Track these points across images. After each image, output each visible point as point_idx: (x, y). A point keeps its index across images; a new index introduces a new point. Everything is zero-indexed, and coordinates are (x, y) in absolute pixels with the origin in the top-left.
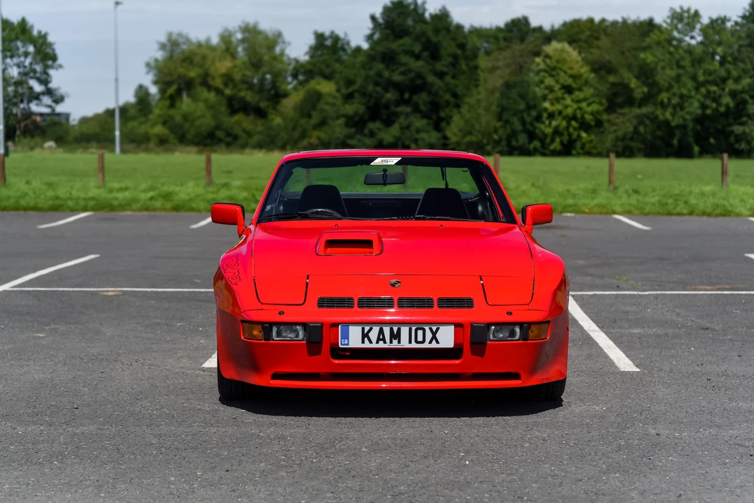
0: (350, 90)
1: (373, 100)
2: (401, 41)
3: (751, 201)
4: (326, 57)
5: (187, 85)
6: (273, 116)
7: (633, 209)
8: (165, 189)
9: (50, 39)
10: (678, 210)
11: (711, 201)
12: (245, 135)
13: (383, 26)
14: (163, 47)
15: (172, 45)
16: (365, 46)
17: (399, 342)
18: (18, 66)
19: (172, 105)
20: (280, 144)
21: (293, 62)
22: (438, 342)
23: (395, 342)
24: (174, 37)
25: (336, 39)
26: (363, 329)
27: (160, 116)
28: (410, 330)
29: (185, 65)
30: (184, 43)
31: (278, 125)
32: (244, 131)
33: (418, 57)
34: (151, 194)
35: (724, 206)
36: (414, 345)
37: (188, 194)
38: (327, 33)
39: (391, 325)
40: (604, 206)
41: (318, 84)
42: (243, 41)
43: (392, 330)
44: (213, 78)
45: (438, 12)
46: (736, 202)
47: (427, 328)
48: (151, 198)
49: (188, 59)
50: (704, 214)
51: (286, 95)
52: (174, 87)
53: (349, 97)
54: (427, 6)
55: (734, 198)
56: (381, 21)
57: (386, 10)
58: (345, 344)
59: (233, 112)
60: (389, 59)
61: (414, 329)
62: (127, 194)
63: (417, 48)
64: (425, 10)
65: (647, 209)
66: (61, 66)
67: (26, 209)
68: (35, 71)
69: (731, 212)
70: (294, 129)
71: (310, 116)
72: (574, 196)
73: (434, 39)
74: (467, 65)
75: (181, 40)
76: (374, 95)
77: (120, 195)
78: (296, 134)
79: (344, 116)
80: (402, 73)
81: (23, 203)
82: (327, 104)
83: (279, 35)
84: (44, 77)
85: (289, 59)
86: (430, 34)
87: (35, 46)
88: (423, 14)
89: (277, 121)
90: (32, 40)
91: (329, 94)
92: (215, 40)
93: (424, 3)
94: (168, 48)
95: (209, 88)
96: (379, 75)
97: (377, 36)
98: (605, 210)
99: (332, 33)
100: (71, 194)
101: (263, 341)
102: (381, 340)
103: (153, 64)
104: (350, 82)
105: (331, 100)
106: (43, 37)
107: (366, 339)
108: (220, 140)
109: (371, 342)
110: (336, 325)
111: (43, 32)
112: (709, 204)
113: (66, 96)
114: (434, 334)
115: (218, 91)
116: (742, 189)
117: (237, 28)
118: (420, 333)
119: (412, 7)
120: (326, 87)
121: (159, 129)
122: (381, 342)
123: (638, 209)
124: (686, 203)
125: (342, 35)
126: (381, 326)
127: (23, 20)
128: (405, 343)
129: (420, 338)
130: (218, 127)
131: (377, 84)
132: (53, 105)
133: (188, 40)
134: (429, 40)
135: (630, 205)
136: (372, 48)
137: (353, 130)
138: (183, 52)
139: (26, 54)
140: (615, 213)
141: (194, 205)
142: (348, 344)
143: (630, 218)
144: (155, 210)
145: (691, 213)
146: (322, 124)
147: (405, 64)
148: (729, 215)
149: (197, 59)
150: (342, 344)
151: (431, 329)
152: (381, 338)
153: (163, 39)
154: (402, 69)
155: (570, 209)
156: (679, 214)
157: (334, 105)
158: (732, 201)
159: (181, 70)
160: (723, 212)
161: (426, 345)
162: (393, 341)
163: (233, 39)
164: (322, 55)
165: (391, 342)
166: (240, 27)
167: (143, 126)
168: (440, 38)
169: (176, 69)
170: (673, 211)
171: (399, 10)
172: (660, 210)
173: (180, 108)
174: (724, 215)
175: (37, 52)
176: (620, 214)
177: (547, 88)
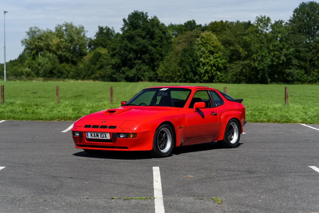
0: (114, 53)
1: (124, 57)
2: (137, 31)
4: (103, 37)
5: (41, 49)
6: (80, 64)
10: (261, 119)
11: (279, 113)
12: (67, 72)
13: (129, 24)
14: (28, 33)
15: (32, 33)
16: (121, 33)
19: (34, 59)
20: (82, 77)
21: (89, 40)
25: (108, 29)
27: (28, 64)
29: (38, 40)
30: (38, 32)
31: (81, 68)
32: (66, 70)
33: (144, 38)
35: (287, 117)
38: (104, 27)
41: (100, 50)
42: (66, 30)
44: (52, 47)
45: (153, 18)
46: (293, 114)
49: (40, 38)
50: (276, 121)
51: (85, 54)
52: (35, 51)
53: (113, 56)
54: (148, 15)
55: (292, 111)
56: (128, 22)
57: (130, 17)
59: (61, 62)
60: (131, 39)
63: (144, 34)
64: (147, 17)
69: (291, 120)
70: (88, 70)
71: (96, 64)
73: (152, 30)
74: (167, 42)
75: (36, 30)
76: (124, 55)
78: (90, 72)
79: (111, 64)
80: (137, 45)
82: (104, 58)
83: (83, 28)
85: (87, 38)
86: (150, 27)
88: (147, 18)
89: (81, 66)
91: (105, 54)
92: (54, 30)
93: (147, 13)
95: (50, 51)
96: (126, 46)
97: (126, 28)
99: (107, 27)
103: (24, 41)
104: (114, 49)
105: (105, 57)
108: (55, 74)
112: (278, 116)
115: (54, 52)
116: (296, 106)
119: (141, 15)
120: (103, 51)
121: (27, 69)
125: (111, 28)
130: (54, 69)
131: (126, 50)
134: (149, 30)
136: (123, 34)
137: (115, 71)
138: (38, 35)
145: (269, 121)
146: (101, 67)
147: (138, 41)
148: (290, 122)
149: (43, 38)
153: (28, 30)
154: (137, 43)
156: (261, 122)
157: (107, 59)
158: (291, 113)
159: (36, 43)
160: (287, 120)
163: (62, 30)
164: (102, 36)
166: (64, 24)
167: (20, 68)
168: (154, 29)
169: (34, 42)
170: (259, 120)
171: (136, 17)
172: (251, 119)
173: (37, 60)
174: (287, 122)
177: (202, 52)
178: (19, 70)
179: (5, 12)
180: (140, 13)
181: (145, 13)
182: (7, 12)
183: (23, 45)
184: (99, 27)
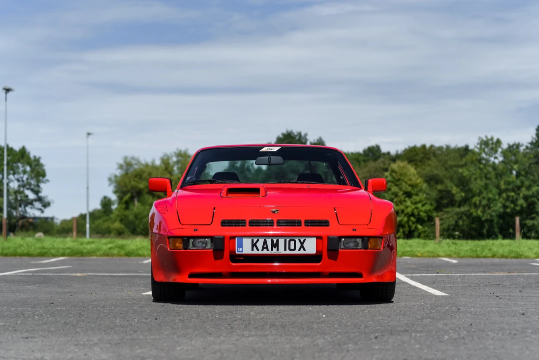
3: (536, 249)
5: (138, 194)
7: (452, 254)
9: (42, 161)
10: (484, 254)
14: (121, 167)
15: (127, 165)
17: (278, 250)
18: (18, 180)
19: (127, 208)
22: (304, 250)
23: (275, 250)
24: (129, 160)
26: (253, 240)
27: (118, 216)
28: (285, 241)
29: (136, 179)
30: (136, 164)
34: (110, 245)
35: (517, 251)
36: (288, 252)
37: (137, 246)
39: (272, 238)
40: (432, 252)
42: (177, 162)
43: (272, 241)
45: (316, 140)
46: (525, 249)
47: (297, 240)
48: (110, 248)
49: (139, 175)
50: (503, 256)
52: (129, 195)
54: (308, 137)
55: (524, 247)
57: (279, 140)
58: (240, 252)
61: (288, 240)
62: (93, 246)
64: (306, 140)
65: (462, 254)
66: (48, 181)
67: (21, 255)
68: (30, 184)
69: (522, 255)
75: (133, 162)
77: (88, 247)
81: (19, 251)
84: (36, 189)
87: (31, 166)
88: (306, 143)
90: (30, 164)
92: (158, 162)
93: (306, 135)
94: (124, 167)
98: (432, 255)
100: (53, 246)
101: (183, 250)
102: (265, 248)
103: (113, 179)
106: (37, 160)
107: (255, 248)
109: (258, 250)
110: (233, 238)
111: (37, 157)
112: (506, 250)
113: (51, 202)
114: (302, 244)
116: (530, 242)
117: (173, 154)
118: (292, 243)
119: (297, 138)
121: (117, 225)
122: (265, 250)
123: (455, 254)
124: (490, 250)
126: (265, 238)
127: (24, 148)
128: (282, 251)
129: (292, 247)
132: (42, 208)
133: (138, 162)
135: (450, 251)
138: (135, 171)
139: (25, 172)
140: (439, 256)
141: (140, 252)
142: (242, 251)
143: (450, 259)
144: (112, 255)
145: (494, 256)
148: (521, 258)
149: (145, 175)
150: (238, 251)
151: (300, 240)
152: (265, 247)
153: (121, 162)
155: (407, 254)
156: (484, 257)
158: (522, 249)
159: (133, 183)
160: (516, 256)
161: (296, 252)
162: (274, 249)
163: (171, 162)
165: (272, 250)
166: (175, 153)
167: (106, 223)
169: (130, 182)
170: (481, 255)
171: (289, 140)
172: (472, 254)
173: (132, 210)
174: (517, 258)
175: (32, 171)
176: (443, 257)
177: (393, 194)
179: (89, 134)
180: (296, 133)
181: (303, 134)
183: (110, 185)
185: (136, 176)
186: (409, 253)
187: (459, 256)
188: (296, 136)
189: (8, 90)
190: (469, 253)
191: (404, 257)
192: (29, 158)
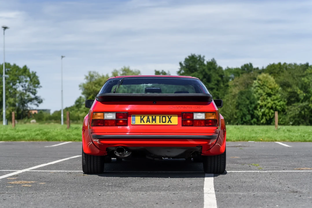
7: (286, 138)
8: (46, 130)
9: (37, 74)
13: (185, 67)
14: (87, 78)
15: (91, 76)
18: (22, 86)
24: (92, 73)
25: (164, 73)
29: (96, 85)
30: (96, 76)
34: (38, 132)
37: (57, 133)
38: (160, 71)
40: (271, 137)
45: (210, 61)
48: (37, 135)
49: (98, 83)
52: (92, 95)
54: (205, 58)
56: (184, 65)
57: (186, 60)
64: (204, 60)
65: (294, 139)
66: (41, 87)
68: (30, 89)
72: (256, 133)
73: (209, 73)
74: (224, 84)
75: (95, 75)
84: (34, 91)
86: (207, 70)
87: (30, 78)
88: (203, 62)
90: (29, 76)
92: (110, 75)
93: (204, 57)
94: (89, 78)
97: (183, 71)
98: (271, 139)
99: (163, 71)
103: (82, 85)
106: (34, 74)
111: (34, 72)
113: (43, 100)
117: (120, 70)
119: (198, 59)
123: (288, 139)
125: (167, 72)
127: (25, 66)
132: (38, 104)
133: (98, 75)
134: (206, 74)
138: (96, 80)
139: (26, 81)
140: (276, 141)
141: (57, 138)
143: (283, 143)
144: (36, 140)
149: (102, 83)
155: (253, 139)
159: (94, 87)
163: (119, 74)
167: (77, 113)
168: (211, 73)
169: (92, 87)
170: (308, 140)
171: (192, 60)
172: (300, 139)
175: (31, 80)
176: (279, 141)
177: (259, 94)
178: (76, 115)
179: (62, 57)
180: (197, 56)
181: (202, 56)
182: (64, 57)
183: (80, 89)
184: (155, 71)
185: (96, 84)
186: (254, 138)
187: (290, 140)
188: (197, 57)
189: (5, 28)
190: (298, 139)
191: (249, 141)
192: (29, 72)
